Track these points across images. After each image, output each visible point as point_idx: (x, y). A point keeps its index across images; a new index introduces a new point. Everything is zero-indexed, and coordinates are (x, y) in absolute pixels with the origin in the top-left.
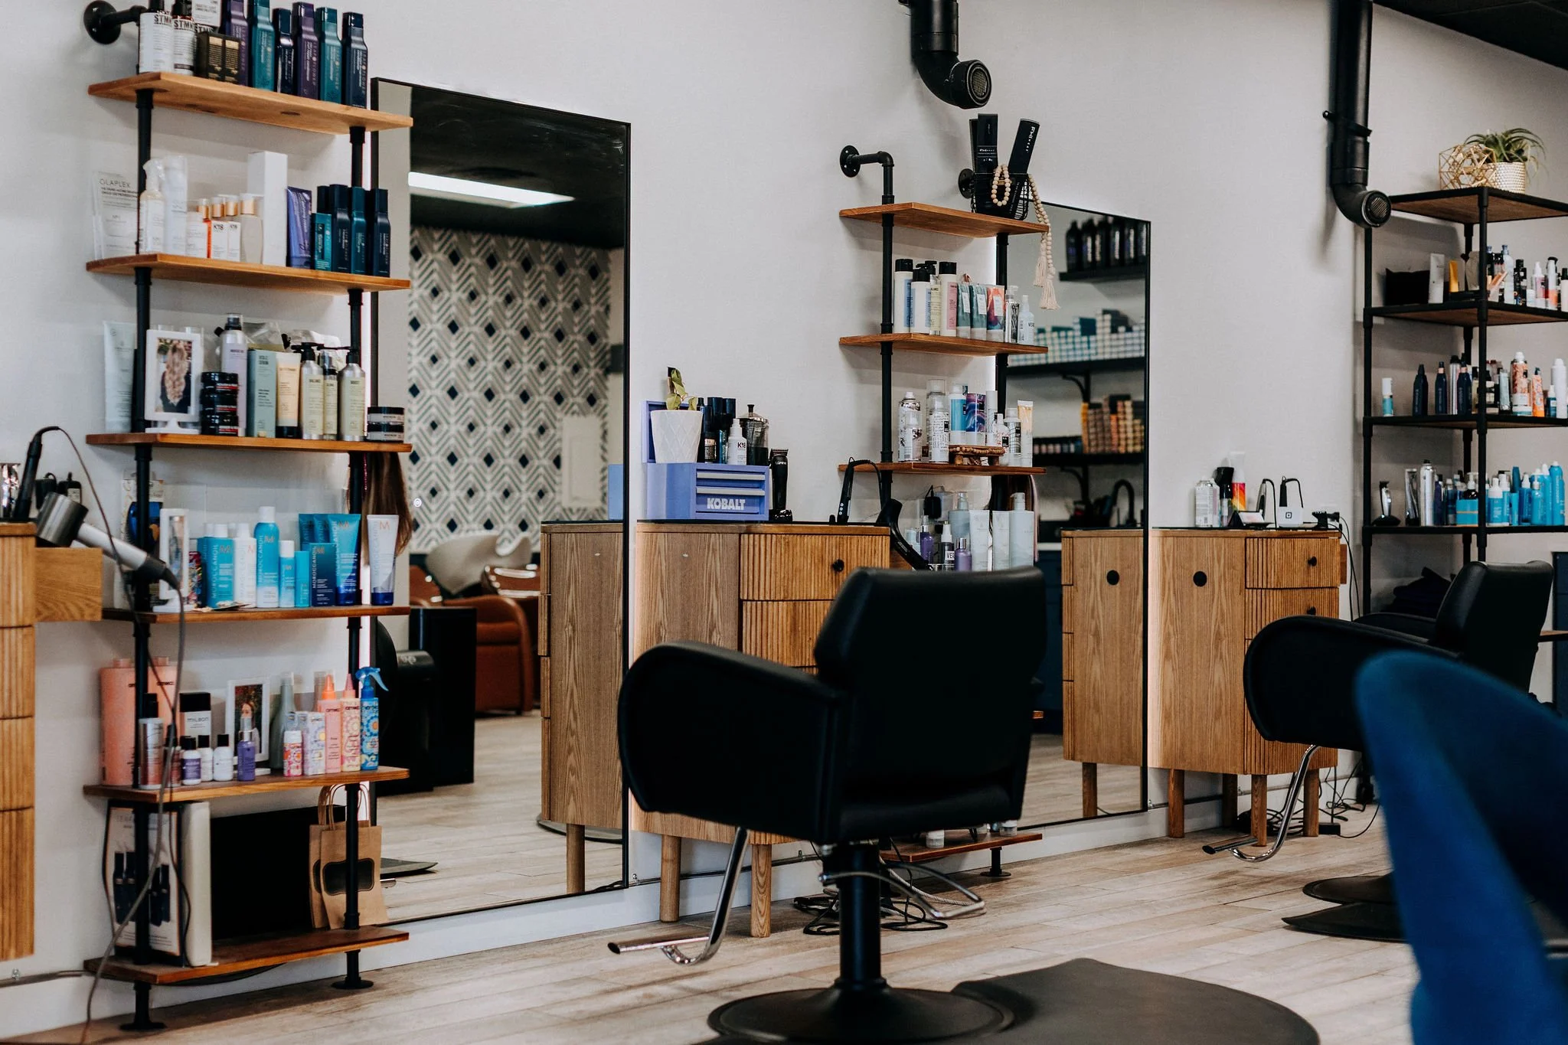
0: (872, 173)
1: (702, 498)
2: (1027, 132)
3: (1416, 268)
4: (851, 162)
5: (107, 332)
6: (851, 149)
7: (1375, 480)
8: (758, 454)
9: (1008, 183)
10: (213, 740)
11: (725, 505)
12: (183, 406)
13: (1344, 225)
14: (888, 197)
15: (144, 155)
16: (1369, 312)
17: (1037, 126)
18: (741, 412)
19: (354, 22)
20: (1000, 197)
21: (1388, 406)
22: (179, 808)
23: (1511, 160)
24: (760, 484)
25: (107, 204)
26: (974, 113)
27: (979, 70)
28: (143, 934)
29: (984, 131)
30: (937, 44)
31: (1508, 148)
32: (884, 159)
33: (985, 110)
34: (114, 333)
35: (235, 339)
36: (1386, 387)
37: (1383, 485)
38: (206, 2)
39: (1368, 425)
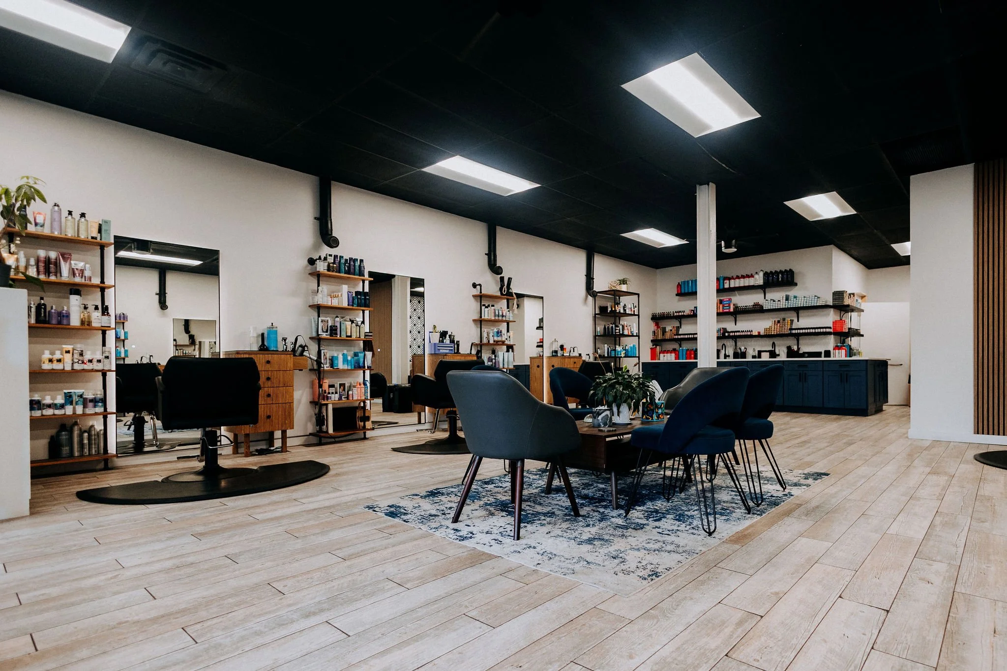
0: (478, 287)
1: (439, 350)
2: (510, 279)
3: (605, 305)
4: (474, 286)
5: (312, 317)
6: (475, 283)
7: (597, 347)
8: (452, 341)
9: (506, 289)
10: (334, 393)
11: (444, 351)
12: (327, 332)
13: (590, 298)
14: (481, 292)
15: (318, 286)
16: (595, 314)
17: (512, 279)
18: (449, 333)
19: (362, 261)
20: (504, 292)
21: (600, 332)
22: (327, 405)
23: (624, 284)
24: (452, 347)
25: (312, 295)
26: (500, 276)
27: (500, 268)
28: (321, 428)
29: (502, 279)
30: (492, 263)
31: (623, 282)
32: (480, 285)
33: (502, 275)
34: (314, 318)
35: (338, 319)
36: (598, 329)
37: (599, 348)
38: (330, 257)
39: (595, 337)
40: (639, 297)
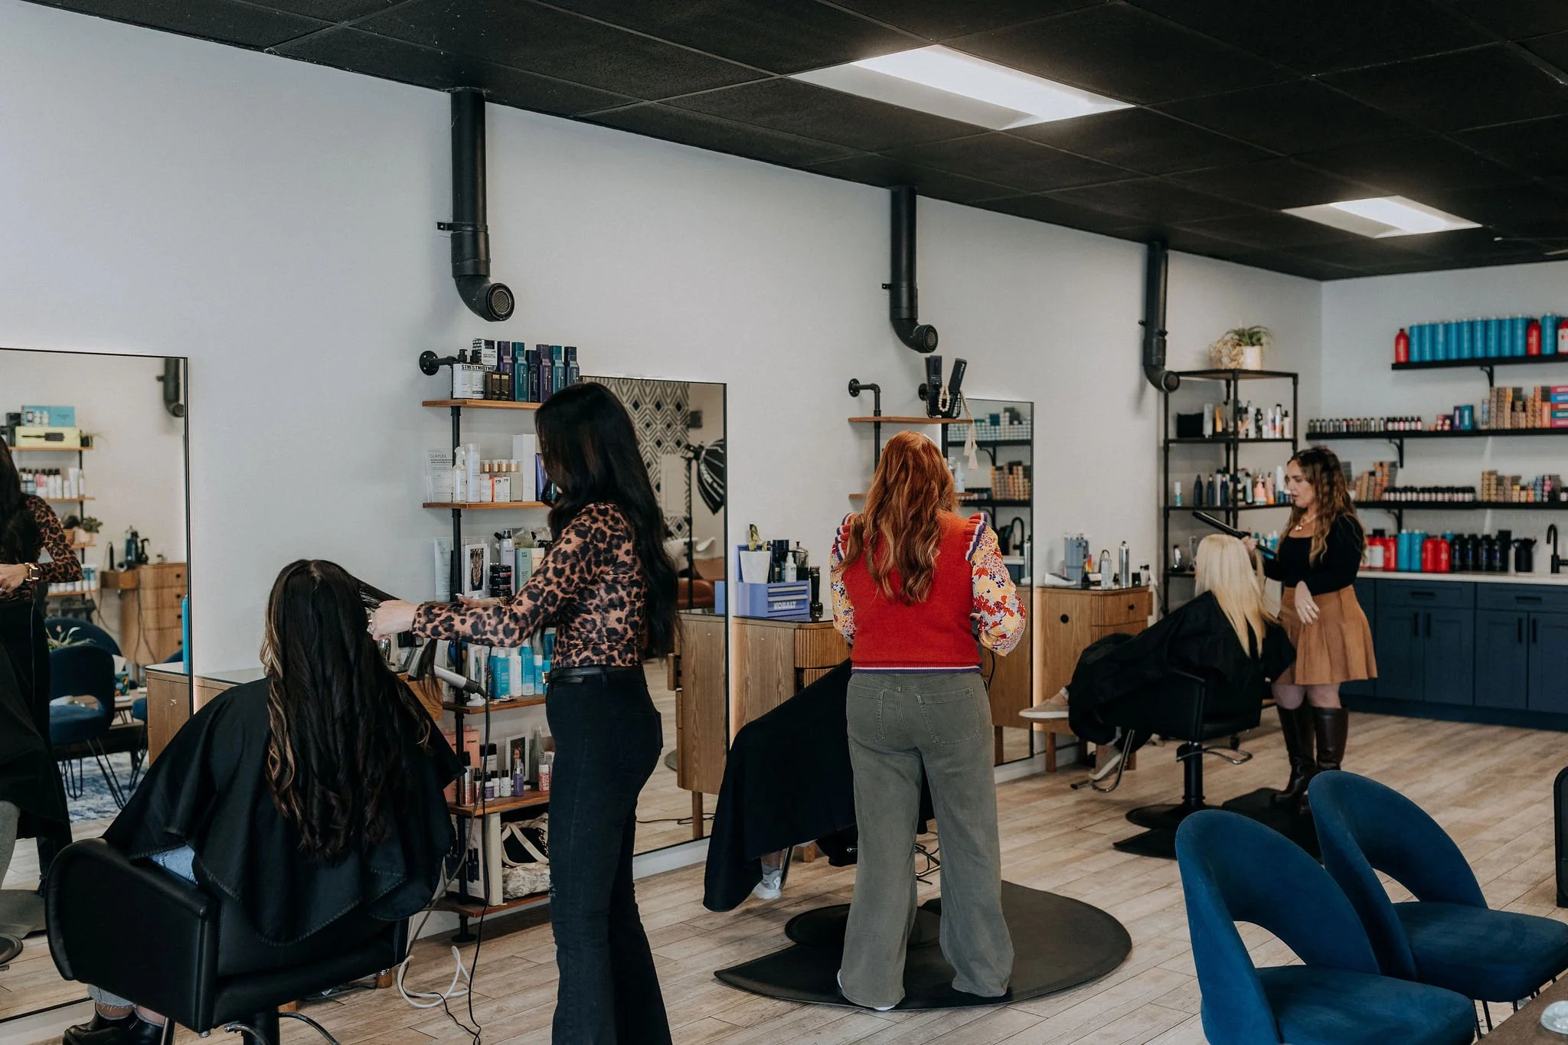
0: (868, 395)
1: (771, 604)
2: (959, 366)
3: (1195, 411)
4: (855, 388)
5: (436, 543)
6: (855, 381)
7: (1171, 544)
8: (803, 573)
9: (948, 397)
10: (499, 774)
11: (784, 606)
12: (479, 587)
13: (1151, 389)
14: (877, 412)
15: (456, 442)
16: (1167, 442)
17: (965, 364)
18: (792, 546)
19: (571, 352)
20: (944, 406)
21: (1178, 500)
22: (484, 818)
23: (1253, 345)
24: (804, 592)
25: (434, 469)
26: (928, 355)
27: (930, 329)
28: (463, 886)
29: (934, 366)
30: (905, 314)
31: (1249, 337)
32: (874, 388)
33: (935, 353)
34: (440, 544)
35: (508, 544)
36: (1177, 489)
37: (1176, 547)
38: (489, 351)
39: (1167, 510)
40: (1295, 384)
